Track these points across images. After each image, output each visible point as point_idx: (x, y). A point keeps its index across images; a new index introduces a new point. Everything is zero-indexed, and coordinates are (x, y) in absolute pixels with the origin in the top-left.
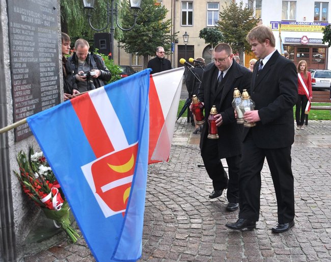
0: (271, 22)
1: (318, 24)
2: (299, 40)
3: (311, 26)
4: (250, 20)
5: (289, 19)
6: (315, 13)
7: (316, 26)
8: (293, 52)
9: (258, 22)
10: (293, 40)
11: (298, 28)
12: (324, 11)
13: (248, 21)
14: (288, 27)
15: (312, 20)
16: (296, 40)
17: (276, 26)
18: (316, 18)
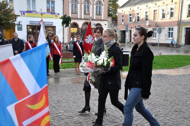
0: (20, 11)
1: (49, 13)
2: (38, 23)
3: (45, 14)
4: (7, 9)
5: (31, 10)
6: (47, 7)
7: (48, 15)
8: (35, 30)
9: (12, 11)
10: (35, 23)
11: (37, 15)
12: (52, 6)
13: (5, 10)
14: (31, 14)
15: (46, 11)
16: (37, 23)
17: (24, 14)
18: (48, 10)
